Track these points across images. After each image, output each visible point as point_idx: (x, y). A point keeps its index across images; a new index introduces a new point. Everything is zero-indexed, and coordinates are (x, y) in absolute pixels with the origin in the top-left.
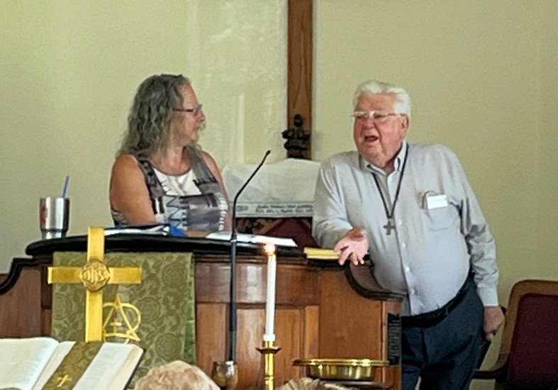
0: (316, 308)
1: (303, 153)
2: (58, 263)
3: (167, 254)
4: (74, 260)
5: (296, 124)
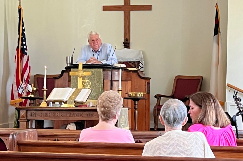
0: (131, 81)
1: (128, 47)
2: (72, 71)
3: (97, 69)
4: (75, 70)
5: (126, 41)
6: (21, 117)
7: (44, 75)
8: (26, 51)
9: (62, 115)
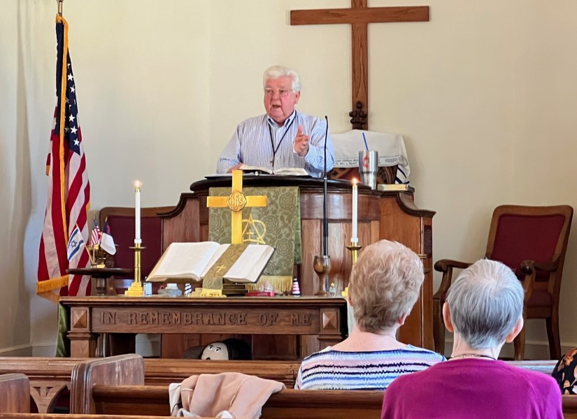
0: (377, 222)
1: (363, 126)
2: (212, 194)
3: (282, 188)
4: (222, 192)
5: (358, 108)
6: (75, 327)
7: (133, 210)
8: (77, 142)
9: (189, 318)
